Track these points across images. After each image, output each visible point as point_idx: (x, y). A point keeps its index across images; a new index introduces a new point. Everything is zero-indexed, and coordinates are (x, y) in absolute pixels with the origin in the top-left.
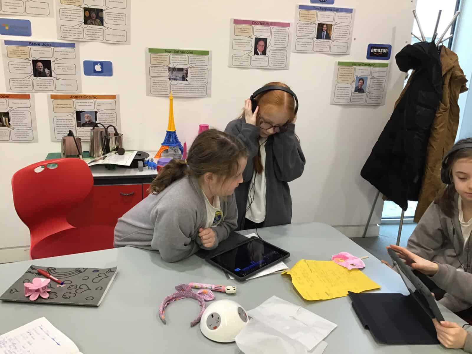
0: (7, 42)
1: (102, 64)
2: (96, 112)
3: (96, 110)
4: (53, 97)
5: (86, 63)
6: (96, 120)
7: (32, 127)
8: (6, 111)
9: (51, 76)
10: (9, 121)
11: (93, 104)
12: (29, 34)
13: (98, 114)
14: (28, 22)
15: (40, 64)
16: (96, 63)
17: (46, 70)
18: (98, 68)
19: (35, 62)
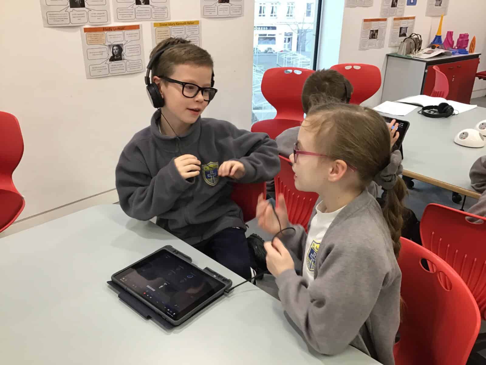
2: (407, 28)
3: (407, 26)
4: (395, 19)
6: (406, 32)
7: (383, 39)
8: (376, 29)
9: (396, 7)
10: (377, 35)
11: (406, 23)
13: (408, 28)
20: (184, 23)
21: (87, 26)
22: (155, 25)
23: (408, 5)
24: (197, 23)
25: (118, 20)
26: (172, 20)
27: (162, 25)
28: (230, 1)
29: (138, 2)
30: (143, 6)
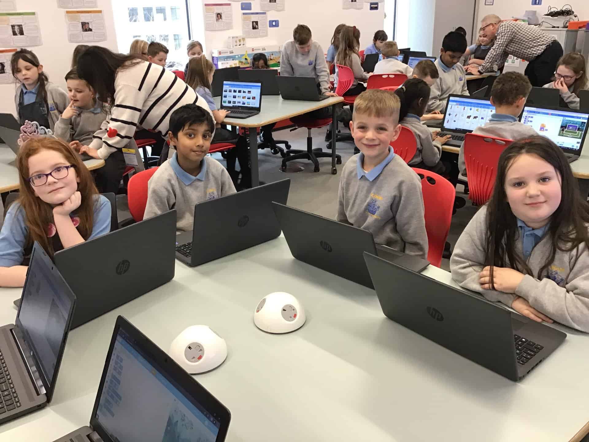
0: (244, 14)
1: (275, 21)
5: (270, 21)
9: (258, 29)
12: (250, 9)
14: (250, 4)
15: (254, 23)
16: (273, 21)
17: (257, 26)
18: (274, 23)
19: (253, 22)
23: (270, 27)
28: (93, 31)
29: (15, 34)
30: (19, 36)
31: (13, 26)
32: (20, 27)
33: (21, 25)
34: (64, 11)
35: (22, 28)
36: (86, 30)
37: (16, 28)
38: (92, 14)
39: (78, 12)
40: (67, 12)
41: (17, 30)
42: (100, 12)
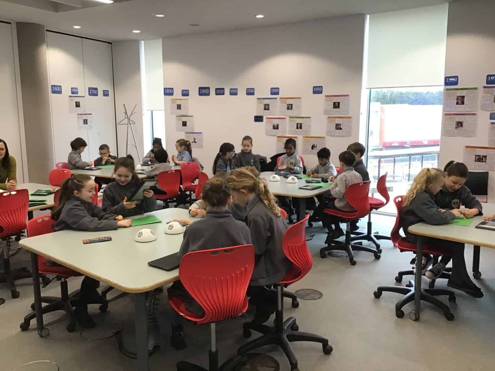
20: (317, 137)
21: (278, 135)
22: (304, 137)
24: (324, 137)
25: (289, 134)
26: (312, 136)
27: (307, 137)
28: (343, 129)
29: (297, 128)
30: (299, 130)
31: (297, 124)
32: (301, 124)
33: (302, 124)
34: (327, 116)
35: (302, 125)
36: (338, 129)
37: (299, 125)
38: (344, 119)
39: (335, 117)
40: (329, 117)
41: (299, 126)
42: (350, 117)
